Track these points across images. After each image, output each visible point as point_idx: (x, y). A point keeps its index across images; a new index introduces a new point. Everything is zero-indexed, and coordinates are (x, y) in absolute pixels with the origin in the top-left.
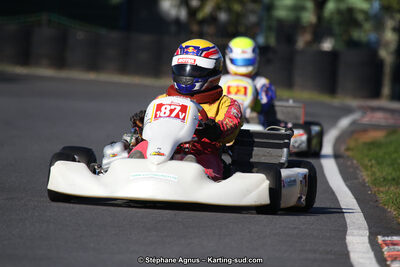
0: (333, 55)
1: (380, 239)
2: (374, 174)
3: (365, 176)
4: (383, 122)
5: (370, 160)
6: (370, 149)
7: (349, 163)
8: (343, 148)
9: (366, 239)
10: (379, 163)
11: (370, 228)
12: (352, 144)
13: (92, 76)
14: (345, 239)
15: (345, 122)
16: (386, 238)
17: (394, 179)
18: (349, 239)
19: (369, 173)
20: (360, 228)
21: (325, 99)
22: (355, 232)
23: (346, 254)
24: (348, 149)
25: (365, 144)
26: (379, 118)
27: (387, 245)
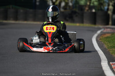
0: (95, 13)
1: (111, 63)
2: (108, 45)
3: (105, 46)
4: (110, 31)
5: (107, 42)
6: (106, 39)
7: (101, 43)
8: (99, 39)
9: (107, 63)
10: (109, 43)
11: (108, 60)
12: (101, 38)
13: (25, 22)
14: (101, 63)
15: (99, 32)
16: (113, 63)
17: (114, 47)
18: (102, 63)
19: (107, 45)
20: (105, 60)
21: (93, 26)
22: (104, 61)
23: (101, 68)
24: (100, 39)
25: (105, 37)
26: (109, 30)
27: (113, 64)
